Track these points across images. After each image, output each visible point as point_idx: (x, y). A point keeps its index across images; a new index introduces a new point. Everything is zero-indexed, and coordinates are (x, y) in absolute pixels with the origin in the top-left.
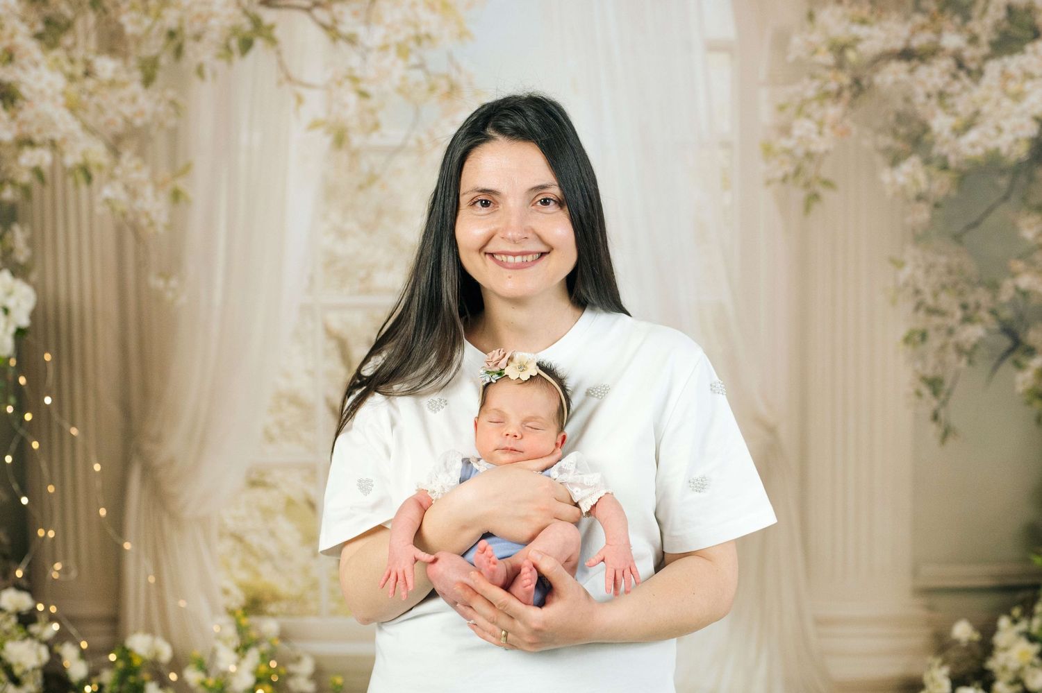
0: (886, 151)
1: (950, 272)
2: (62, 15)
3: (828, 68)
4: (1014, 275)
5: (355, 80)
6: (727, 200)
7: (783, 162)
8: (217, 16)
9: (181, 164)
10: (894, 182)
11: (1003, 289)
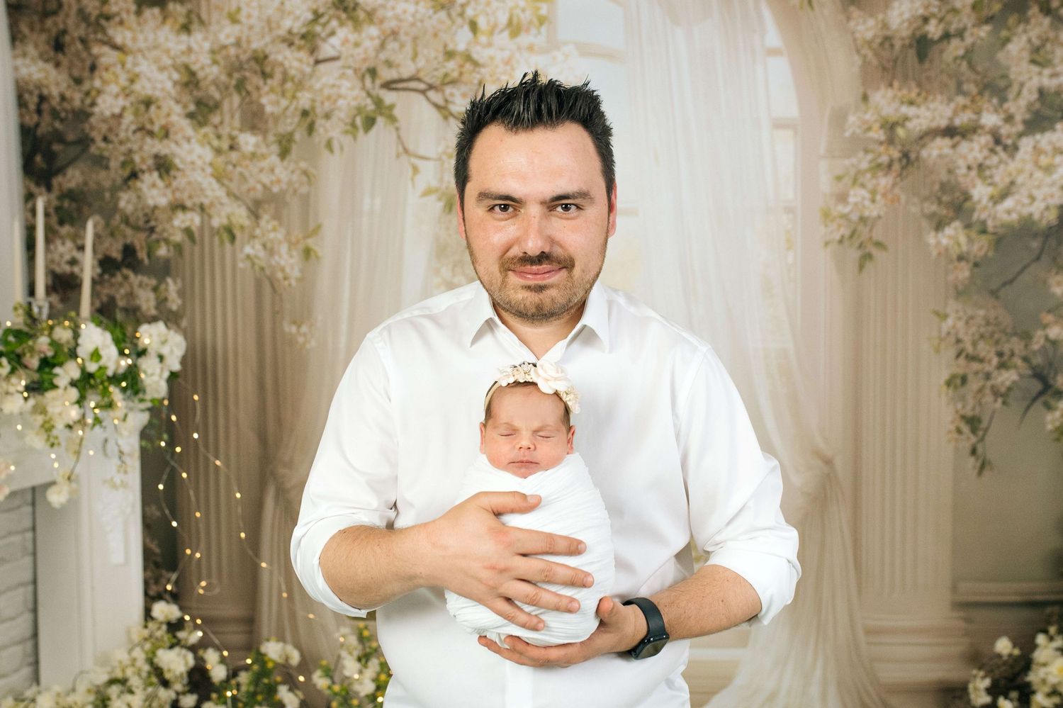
0: (931, 216)
1: (988, 323)
2: (212, 97)
3: (881, 143)
4: (1045, 327)
6: (790, 259)
7: (839, 226)
8: (345, 98)
9: (312, 226)
10: (938, 243)
11: (1035, 340)
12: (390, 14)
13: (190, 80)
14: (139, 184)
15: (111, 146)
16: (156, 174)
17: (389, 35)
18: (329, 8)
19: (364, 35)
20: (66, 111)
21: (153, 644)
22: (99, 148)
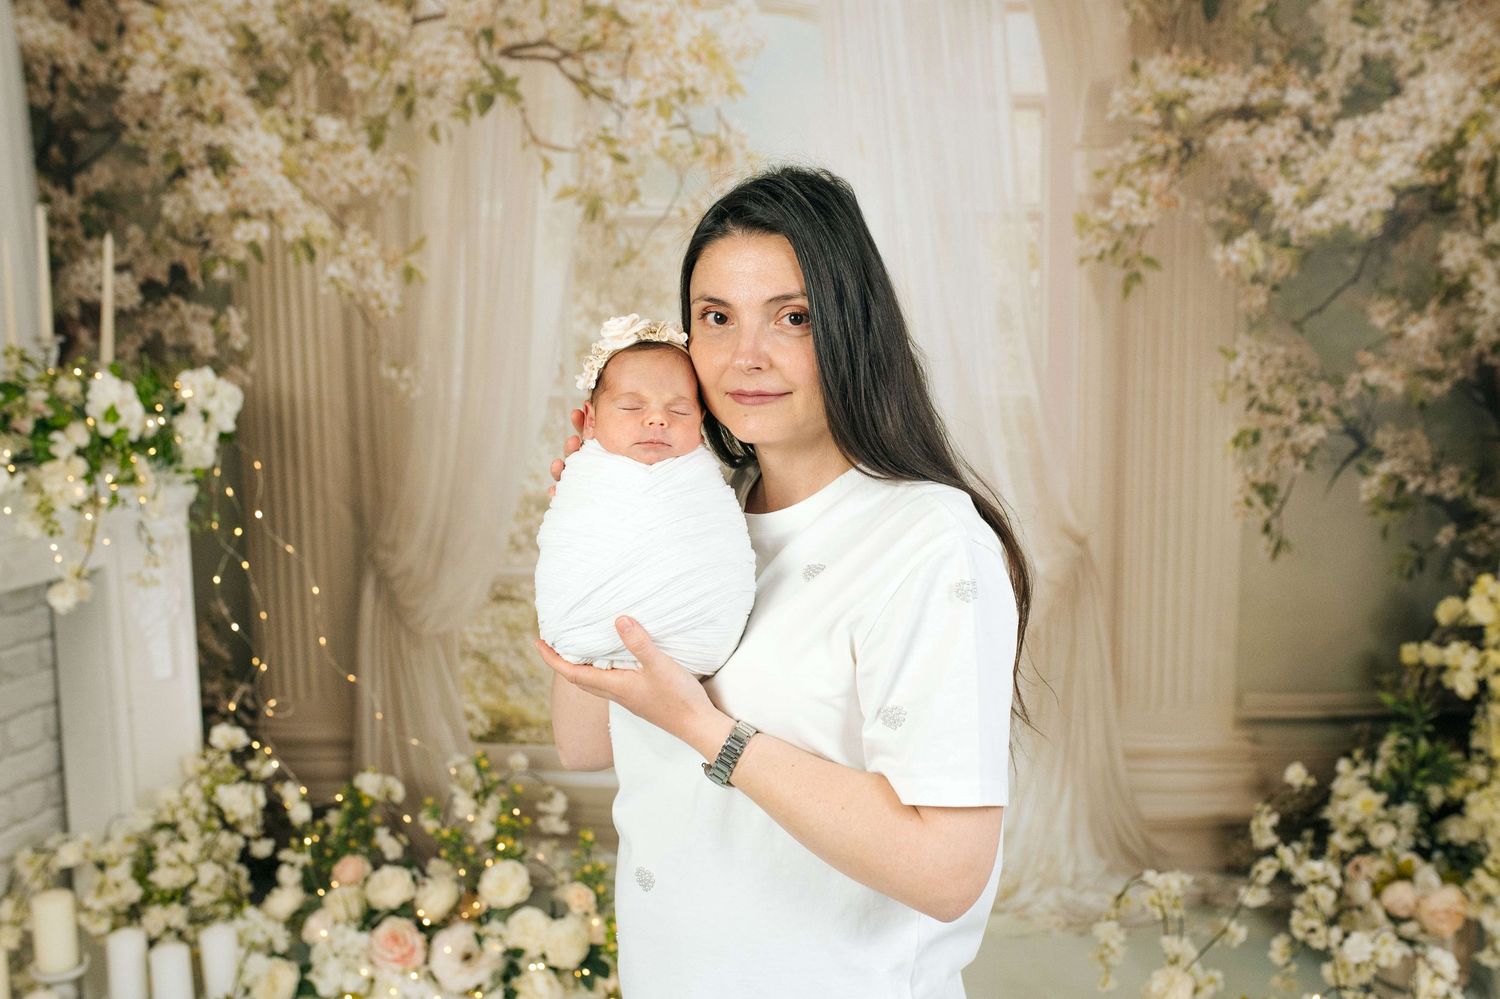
0: (1218, 225)
1: (1289, 364)
2: (278, 69)
3: (1155, 128)
4: (1362, 369)
5: (609, 142)
6: (1035, 281)
7: (1099, 237)
8: (453, 69)
10: (1227, 260)
11: (1349, 385)
13: (250, 47)
14: (187, 184)
15: (148, 135)
16: (209, 171)
20: (89, 88)
21: (213, 778)
22: (134, 138)
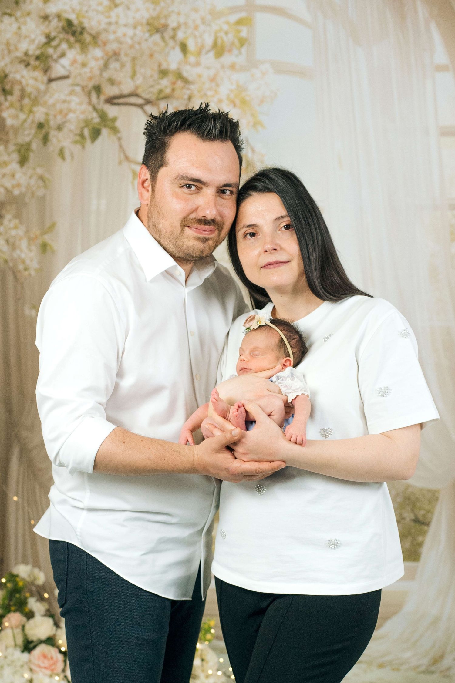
8: (73, 111)
9: (47, 224)
12: (112, 37)
17: (112, 56)
18: (60, 32)
19: (90, 56)
